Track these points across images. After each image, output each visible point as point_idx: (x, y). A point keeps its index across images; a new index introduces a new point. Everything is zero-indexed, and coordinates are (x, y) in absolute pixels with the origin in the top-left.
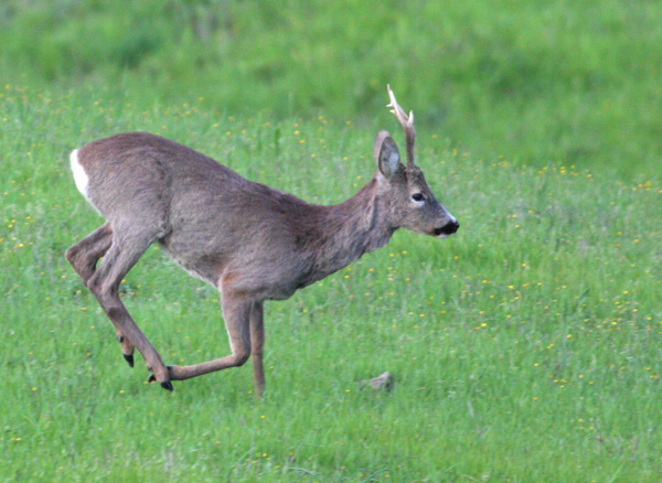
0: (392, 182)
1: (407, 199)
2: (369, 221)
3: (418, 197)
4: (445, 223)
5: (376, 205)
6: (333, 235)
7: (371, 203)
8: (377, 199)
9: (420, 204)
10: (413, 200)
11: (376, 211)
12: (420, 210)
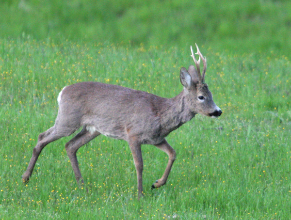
0: (189, 89)
1: (196, 98)
2: (181, 108)
3: (201, 98)
4: (213, 111)
5: (183, 101)
6: (166, 111)
7: (181, 100)
8: (184, 98)
9: (202, 101)
10: (199, 99)
11: (183, 104)
12: (202, 104)
